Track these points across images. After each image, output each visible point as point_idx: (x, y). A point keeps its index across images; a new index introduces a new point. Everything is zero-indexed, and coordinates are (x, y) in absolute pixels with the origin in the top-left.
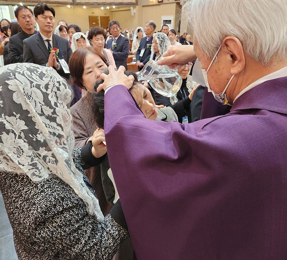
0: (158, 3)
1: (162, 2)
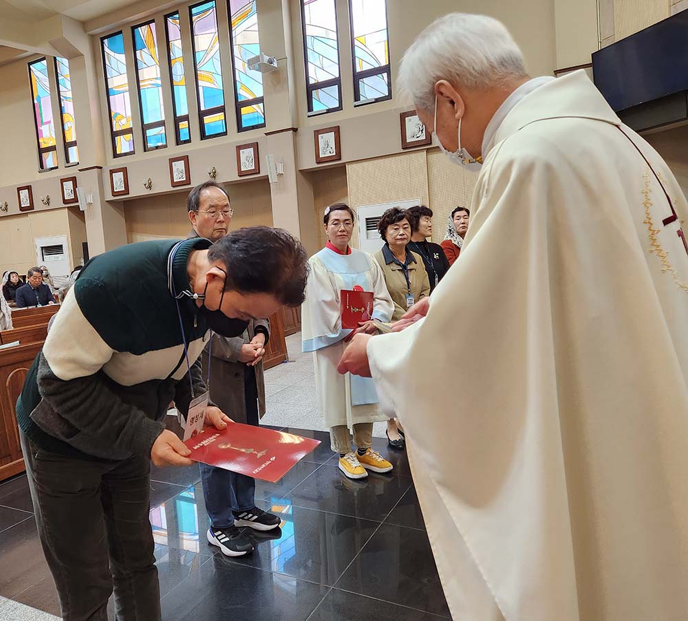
0: (21, 212)
1: (31, 207)
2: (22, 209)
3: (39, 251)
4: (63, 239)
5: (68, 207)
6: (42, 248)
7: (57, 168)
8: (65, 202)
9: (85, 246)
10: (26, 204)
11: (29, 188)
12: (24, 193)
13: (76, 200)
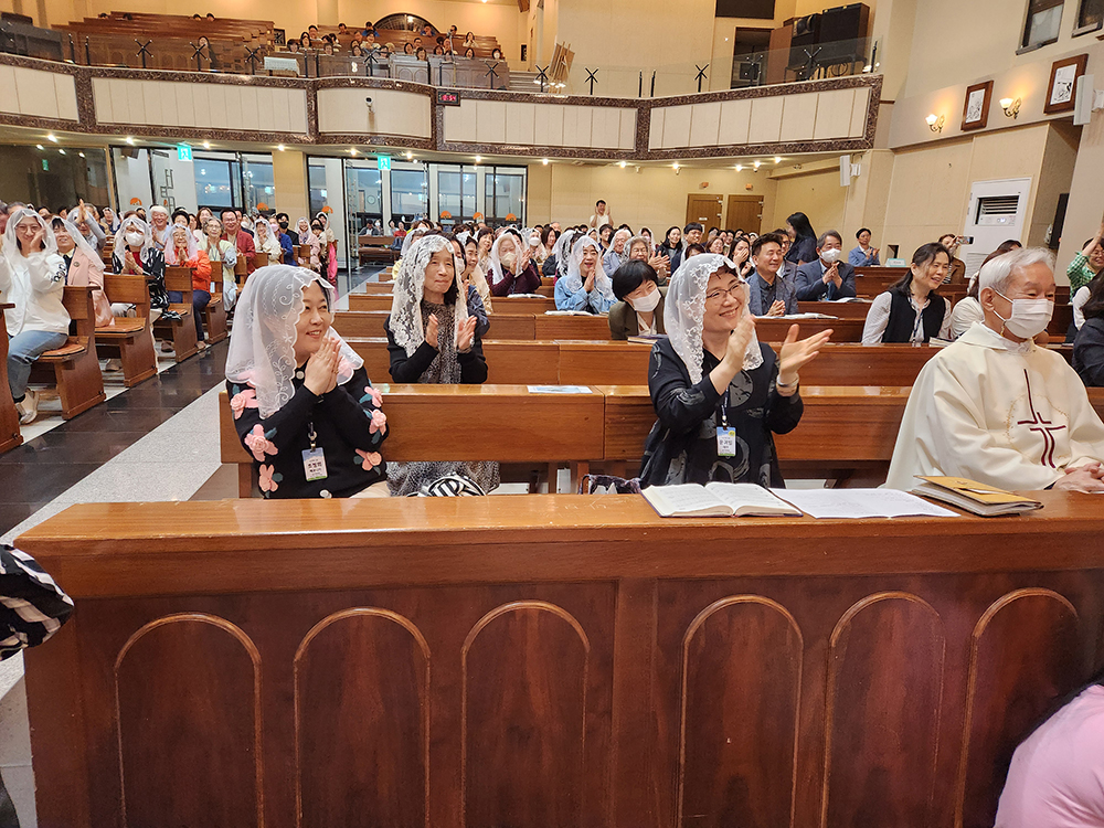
0: (962, 133)
1: (981, 124)
2: (965, 127)
3: (973, 205)
4: (1024, 188)
5: (1052, 121)
6: (980, 199)
7: (1055, 40)
8: (1049, 109)
9: (1064, 199)
10: (974, 117)
11: (987, 86)
12: (979, 95)
13: (1070, 106)
